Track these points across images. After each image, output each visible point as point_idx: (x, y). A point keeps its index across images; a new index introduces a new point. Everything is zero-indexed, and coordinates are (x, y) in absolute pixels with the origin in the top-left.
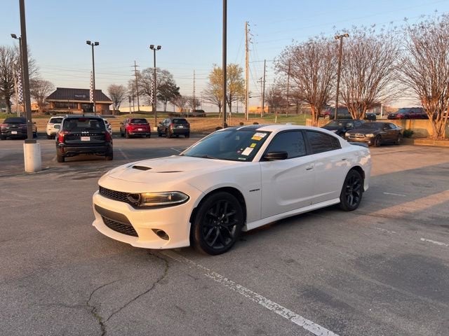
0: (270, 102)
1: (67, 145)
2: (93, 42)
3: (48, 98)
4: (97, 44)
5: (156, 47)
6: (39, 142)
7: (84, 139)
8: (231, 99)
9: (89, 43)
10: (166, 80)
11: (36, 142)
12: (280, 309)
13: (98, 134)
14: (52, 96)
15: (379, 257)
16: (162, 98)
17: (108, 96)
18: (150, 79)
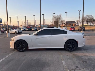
2: (66, 12)
3: (64, 24)
10: (91, 17)
18: (87, 18)
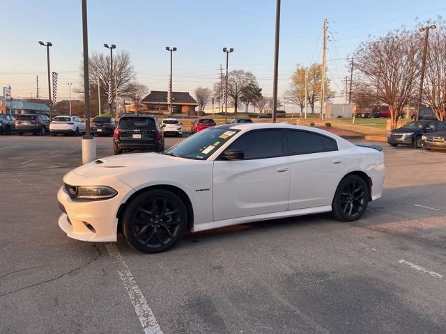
0: (358, 102)
1: (121, 141)
2: (171, 48)
3: (144, 100)
4: (175, 49)
5: (228, 50)
6: (95, 138)
7: (135, 136)
8: (313, 99)
9: (168, 49)
10: (249, 82)
11: (92, 138)
12: (147, 316)
13: (148, 132)
14: (147, 99)
15: (324, 275)
16: (244, 99)
17: (195, 98)
18: (234, 81)
